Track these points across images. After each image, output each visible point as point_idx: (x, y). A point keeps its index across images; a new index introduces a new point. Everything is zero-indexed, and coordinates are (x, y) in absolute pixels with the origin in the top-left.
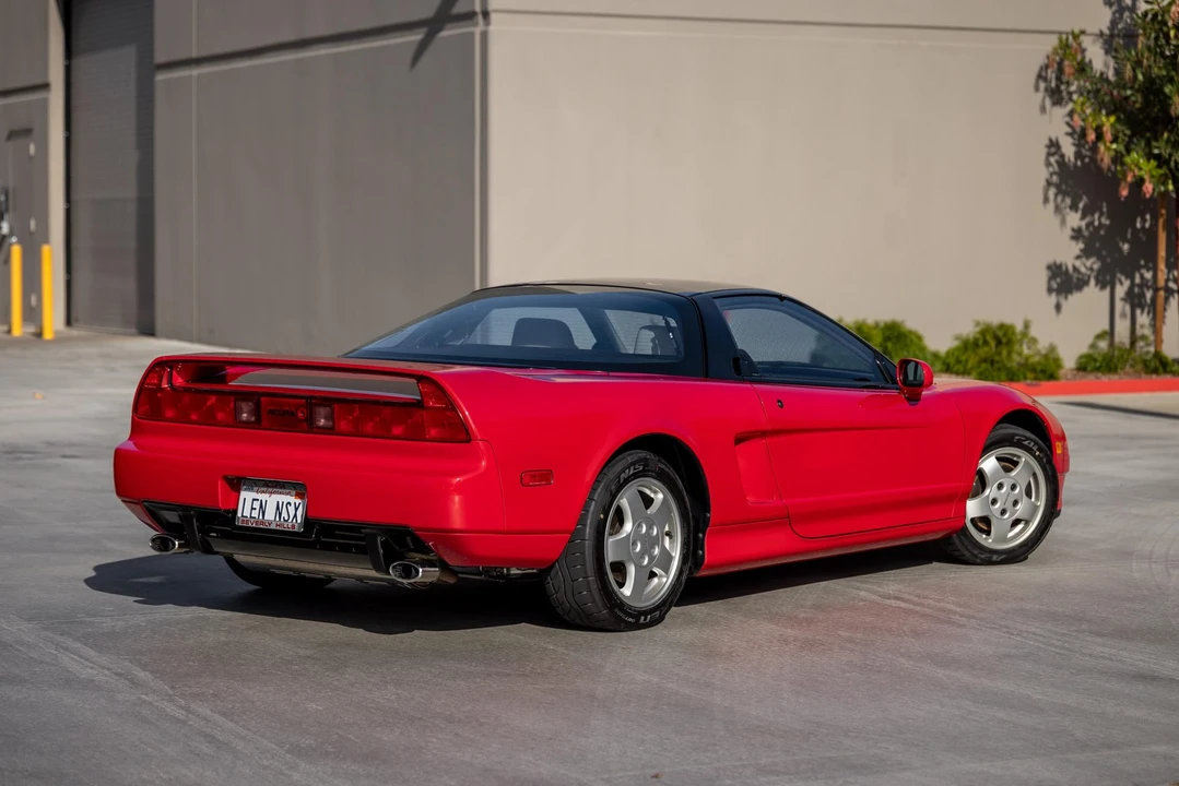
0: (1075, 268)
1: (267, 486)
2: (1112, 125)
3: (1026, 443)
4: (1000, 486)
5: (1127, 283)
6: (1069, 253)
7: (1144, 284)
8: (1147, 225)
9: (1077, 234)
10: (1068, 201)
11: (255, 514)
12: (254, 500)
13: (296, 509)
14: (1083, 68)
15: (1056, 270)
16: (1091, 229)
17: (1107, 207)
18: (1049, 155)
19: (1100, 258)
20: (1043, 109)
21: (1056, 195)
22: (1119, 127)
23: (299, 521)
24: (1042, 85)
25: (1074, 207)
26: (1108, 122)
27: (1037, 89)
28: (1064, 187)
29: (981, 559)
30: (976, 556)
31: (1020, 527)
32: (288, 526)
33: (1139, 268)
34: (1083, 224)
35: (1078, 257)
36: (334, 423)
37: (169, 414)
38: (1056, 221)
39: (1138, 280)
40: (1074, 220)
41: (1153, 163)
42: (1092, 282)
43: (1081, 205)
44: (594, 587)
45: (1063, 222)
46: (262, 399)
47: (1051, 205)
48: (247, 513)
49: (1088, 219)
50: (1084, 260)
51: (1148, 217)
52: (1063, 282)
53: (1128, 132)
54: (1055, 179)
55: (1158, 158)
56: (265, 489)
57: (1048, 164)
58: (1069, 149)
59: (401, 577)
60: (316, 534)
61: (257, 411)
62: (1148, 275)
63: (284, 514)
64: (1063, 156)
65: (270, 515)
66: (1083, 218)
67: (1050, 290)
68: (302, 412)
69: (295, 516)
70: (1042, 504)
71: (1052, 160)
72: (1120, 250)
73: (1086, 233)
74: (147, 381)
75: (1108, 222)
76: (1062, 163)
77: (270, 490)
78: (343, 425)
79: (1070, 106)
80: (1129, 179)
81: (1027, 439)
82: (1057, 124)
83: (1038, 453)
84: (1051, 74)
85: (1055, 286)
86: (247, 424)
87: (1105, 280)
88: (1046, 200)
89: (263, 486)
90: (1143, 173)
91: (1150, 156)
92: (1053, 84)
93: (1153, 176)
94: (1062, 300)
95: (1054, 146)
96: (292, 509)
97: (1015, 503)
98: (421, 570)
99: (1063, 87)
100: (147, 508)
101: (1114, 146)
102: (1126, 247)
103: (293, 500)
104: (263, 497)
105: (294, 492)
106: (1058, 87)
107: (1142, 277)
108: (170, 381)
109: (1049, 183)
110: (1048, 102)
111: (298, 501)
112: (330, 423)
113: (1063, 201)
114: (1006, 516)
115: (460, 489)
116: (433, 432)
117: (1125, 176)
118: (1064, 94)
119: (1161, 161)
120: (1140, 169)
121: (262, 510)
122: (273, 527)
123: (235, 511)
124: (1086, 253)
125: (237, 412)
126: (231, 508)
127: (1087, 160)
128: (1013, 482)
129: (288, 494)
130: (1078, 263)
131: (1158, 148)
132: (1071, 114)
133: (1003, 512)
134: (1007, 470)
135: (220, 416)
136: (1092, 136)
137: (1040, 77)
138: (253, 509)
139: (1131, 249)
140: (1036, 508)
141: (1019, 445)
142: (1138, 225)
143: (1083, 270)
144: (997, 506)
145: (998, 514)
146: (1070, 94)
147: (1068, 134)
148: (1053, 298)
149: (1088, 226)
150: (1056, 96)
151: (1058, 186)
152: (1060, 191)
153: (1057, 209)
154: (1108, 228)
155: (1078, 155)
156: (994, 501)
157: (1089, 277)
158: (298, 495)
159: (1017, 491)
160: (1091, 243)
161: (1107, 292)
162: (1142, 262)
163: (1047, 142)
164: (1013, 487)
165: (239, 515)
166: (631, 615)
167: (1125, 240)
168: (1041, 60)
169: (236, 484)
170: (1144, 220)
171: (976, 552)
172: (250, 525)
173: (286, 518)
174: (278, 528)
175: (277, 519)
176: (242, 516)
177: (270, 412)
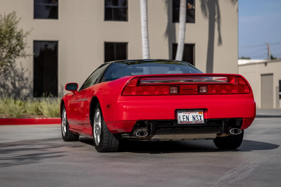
1: (188, 111)
11: (185, 120)
12: (183, 116)
13: (200, 117)
32: (199, 122)
36: (207, 91)
48: (182, 120)
61: (178, 90)
63: (196, 119)
65: (191, 119)
69: (201, 119)
86: (174, 94)
89: (186, 111)
103: (198, 114)
104: (187, 115)
105: (198, 112)
111: (201, 115)
121: (188, 118)
122: (193, 123)
125: (170, 90)
126: (173, 118)
129: (196, 113)
138: (183, 118)
158: (200, 113)
172: (184, 123)
173: (198, 120)
174: (195, 123)
175: (194, 120)
176: (180, 121)
177: (184, 89)
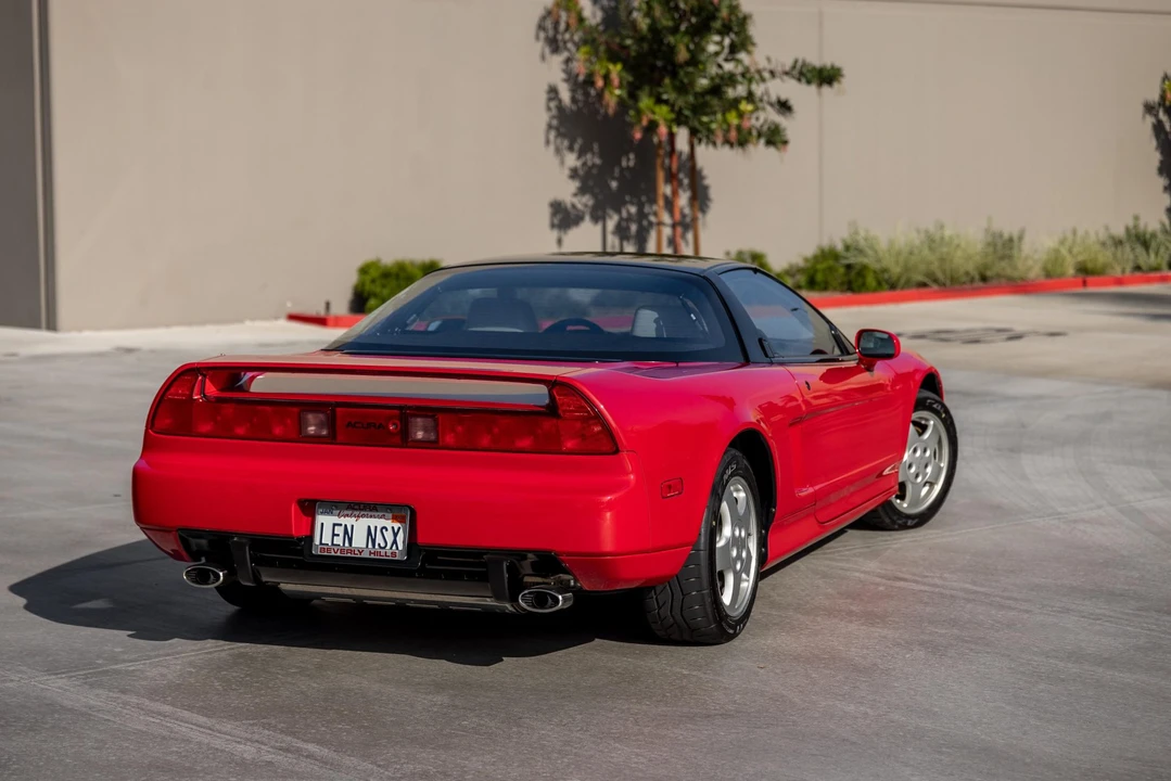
0: (574, 206)
1: (354, 509)
2: (619, 74)
3: (935, 406)
4: (915, 451)
5: (616, 218)
6: (567, 191)
7: (630, 219)
8: (632, 164)
9: (574, 174)
10: (566, 143)
11: (338, 541)
12: (334, 525)
13: (395, 535)
14: (581, 20)
15: (557, 207)
16: (586, 168)
17: (600, 147)
18: (550, 99)
19: (594, 196)
20: (543, 58)
21: (556, 137)
22: (624, 74)
23: (400, 548)
24: (542, 35)
25: (571, 149)
26: (616, 70)
27: (537, 38)
28: (562, 130)
29: (900, 525)
30: (894, 522)
31: (926, 488)
32: (386, 554)
33: (624, 203)
34: (579, 164)
35: (575, 195)
36: (438, 436)
37: (206, 428)
38: (555, 161)
39: (624, 214)
40: (572, 160)
41: (664, 109)
42: (587, 218)
43: (577, 147)
44: (708, 600)
45: (562, 163)
46: (338, 409)
47: (552, 148)
48: (327, 539)
49: (583, 159)
50: (579, 198)
51: (632, 156)
52: (564, 218)
53: (630, 79)
54: (555, 122)
55: (666, 102)
56: (349, 512)
57: (549, 109)
58: (565, 95)
59: (535, 607)
60: (423, 561)
61: (331, 423)
62: (633, 210)
63: (379, 540)
64: (560, 101)
65: (359, 541)
66: (579, 157)
67: (553, 226)
68: (394, 424)
69: (395, 542)
70: (944, 465)
71: (553, 104)
72: (609, 187)
73: (581, 172)
74: (172, 390)
75: (598, 161)
76: (560, 108)
77: (357, 513)
78: (449, 439)
79: (565, 55)
80: (645, 122)
81: (937, 402)
82: (553, 71)
83: (944, 415)
84: (549, 24)
85: (556, 221)
86: (316, 439)
87: (598, 216)
88: (548, 142)
89: (347, 509)
90: (656, 117)
91: (659, 101)
92: (551, 33)
93: (665, 120)
94: (562, 234)
95: (553, 91)
96: (389, 536)
97: (926, 466)
98: (560, 597)
99: (559, 37)
100: (180, 536)
101: (617, 92)
102: (614, 184)
103: (389, 524)
104: (349, 521)
105: (390, 515)
106: (555, 36)
107: (628, 212)
108: (202, 391)
109: (550, 127)
110: (547, 50)
111: (397, 525)
112: (432, 437)
113: (562, 143)
114: (919, 479)
115: (610, 506)
116: (569, 445)
117: (640, 120)
118: (561, 44)
119: (672, 106)
120: (654, 113)
121: (348, 535)
122: (365, 555)
123: (311, 538)
124: (582, 191)
125: (301, 424)
126: (303, 534)
127: (581, 105)
128: (924, 446)
129: (383, 517)
130: (575, 201)
131: (666, 92)
132: (568, 61)
133: (917, 476)
134: (920, 434)
135: (278, 431)
136: (600, 83)
137: (541, 27)
138: (334, 535)
139: (619, 187)
140: (940, 469)
141: (930, 409)
142: (624, 164)
143: (579, 206)
144: (913, 470)
145: (912, 478)
146: (565, 42)
147: (566, 81)
148: (555, 234)
149: (584, 164)
150: (554, 45)
151: (557, 129)
152: (560, 134)
153: (558, 151)
154: (600, 168)
155: (574, 100)
156: (910, 466)
157: (583, 213)
158: (395, 518)
159: (928, 454)
160: (587, 180)
161: (599, 227)
162: (627, 198)
163: (546, 88)
164: (925, 451)
165: (317, 542)
166: (731, 627)
167: (614, 178)
168: (539, 12)
169: (309, 508)
170: (628, 159)
171: (895, 518)
172: (333, 554)
173: (383, 545)
174: (372, 556)
175: (370, 546)
176: (321, 543)
177: (349, 424)
